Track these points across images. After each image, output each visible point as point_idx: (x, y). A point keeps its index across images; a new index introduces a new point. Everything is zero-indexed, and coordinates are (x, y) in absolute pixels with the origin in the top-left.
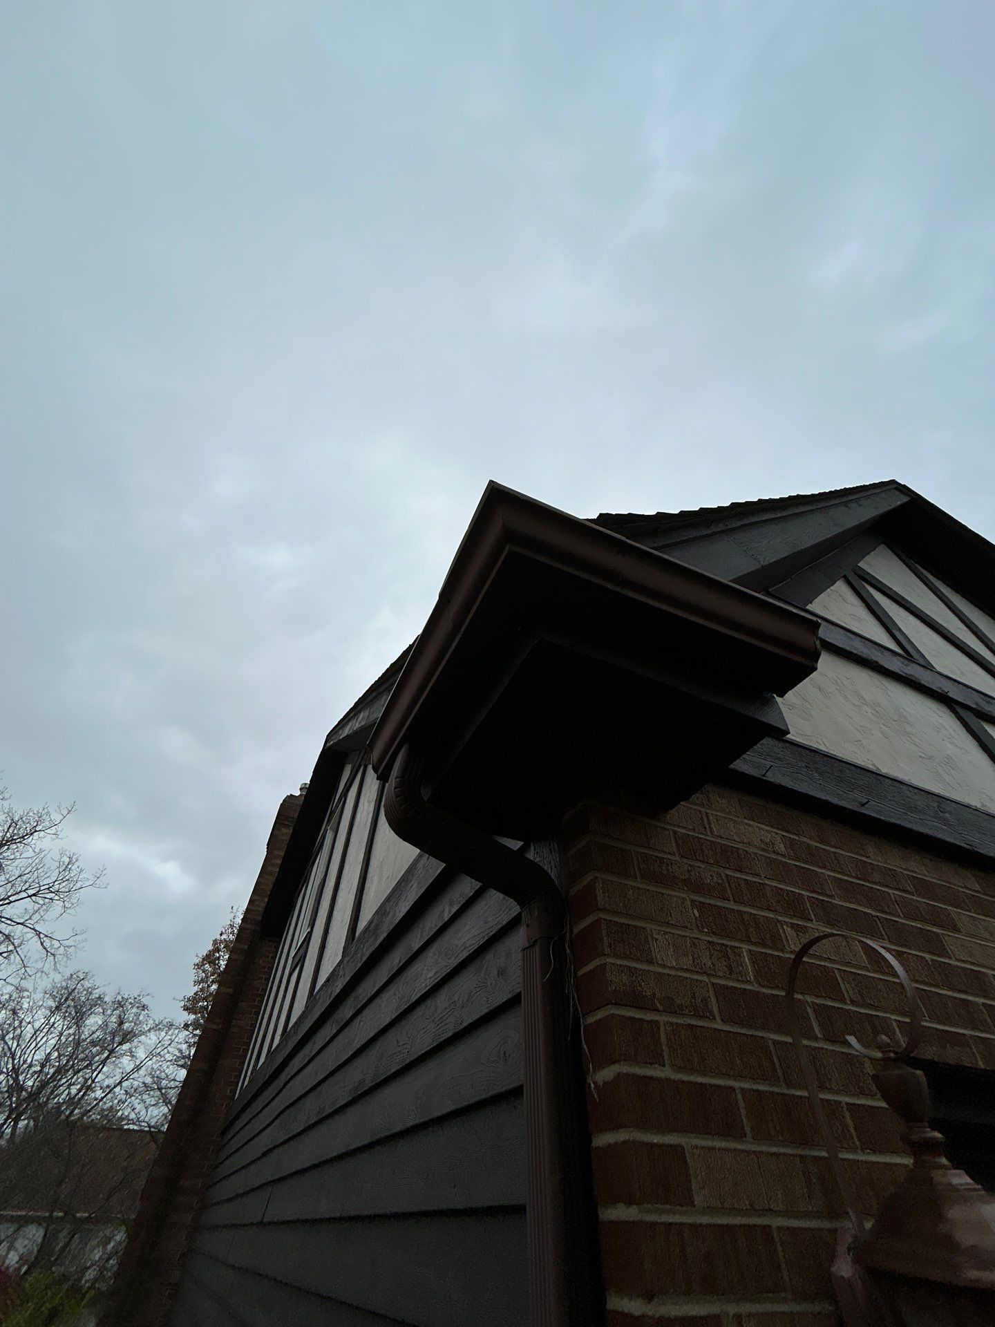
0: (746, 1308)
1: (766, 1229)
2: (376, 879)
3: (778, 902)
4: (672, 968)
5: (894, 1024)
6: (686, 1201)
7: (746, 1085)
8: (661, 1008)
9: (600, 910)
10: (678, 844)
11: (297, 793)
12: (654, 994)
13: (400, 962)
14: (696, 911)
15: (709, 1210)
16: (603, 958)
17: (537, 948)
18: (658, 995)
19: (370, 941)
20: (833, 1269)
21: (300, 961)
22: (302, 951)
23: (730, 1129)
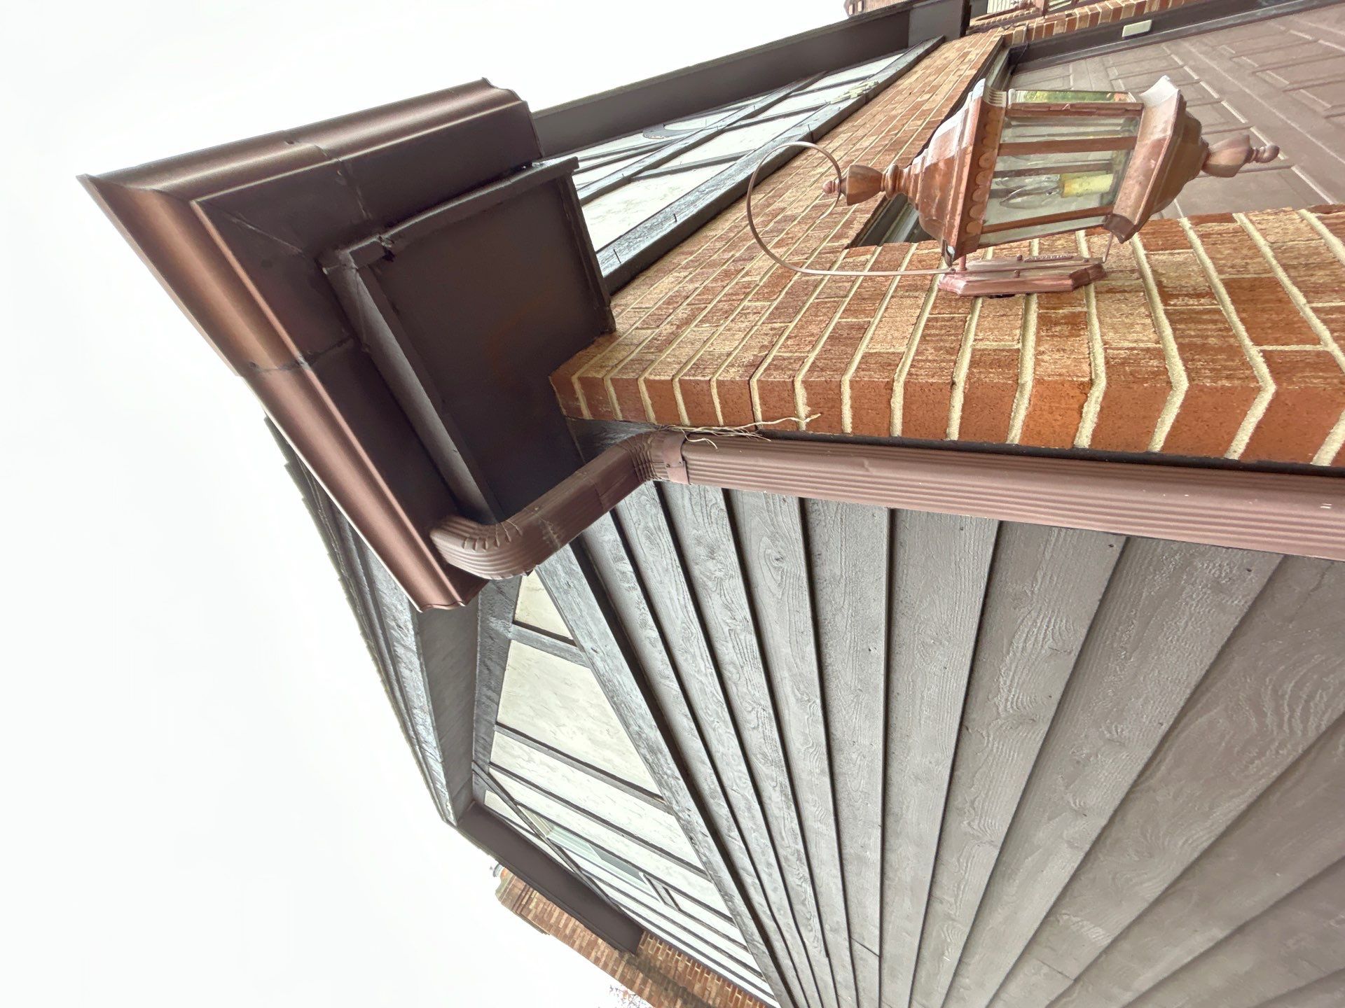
0: (971, 336)
1: (929, 320)
2: (609, 754)
3: (722, 281)
4: (739, 344)
5: (829, 244)
6: (900, 356)
7: (838, 315)
8: (766, 352)
9: (672, 380)
10: (648, 328)
11: (497, 881)
12: (754, 355)
13: (686, 716)
14: (704, 325)
15: (909, 346)
16: (712, 383)
17: (689, 456)
18: (755, 353)
19: (662, 761)
20: (959, 292)
21: (668, 890)
22: (659, 887)
23: (863, 329)
